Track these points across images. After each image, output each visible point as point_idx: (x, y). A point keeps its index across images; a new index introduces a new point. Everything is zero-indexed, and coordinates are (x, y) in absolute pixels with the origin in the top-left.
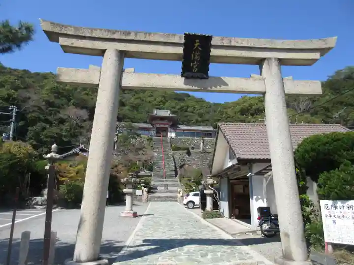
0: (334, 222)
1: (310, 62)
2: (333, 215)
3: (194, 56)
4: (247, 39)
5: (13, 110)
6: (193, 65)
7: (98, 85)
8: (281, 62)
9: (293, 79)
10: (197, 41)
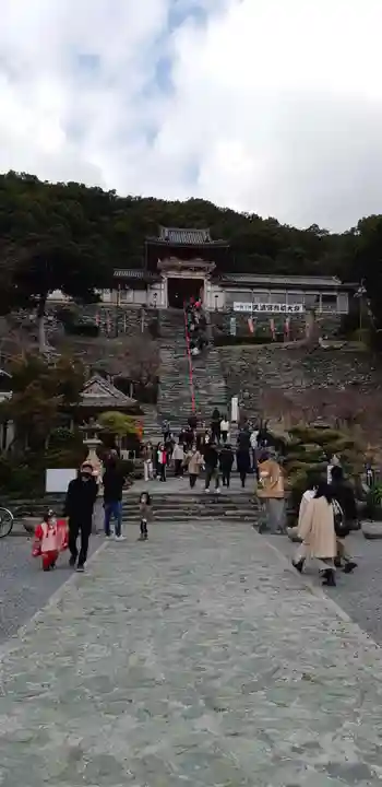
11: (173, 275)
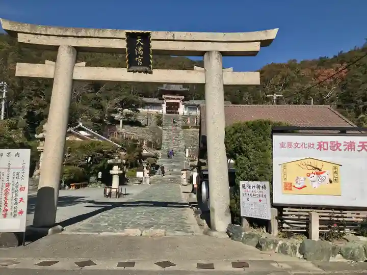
0: (248, 199)
1: (254, 54)
2: (247, 193)
3: (138, 51)
4: (190, 33)
5: (3, 86)
6: (137, 60)
7: (53, 79)
8: (223, 54)
9: (234, 70)
10: (139, 37)
11: (168, 101)
